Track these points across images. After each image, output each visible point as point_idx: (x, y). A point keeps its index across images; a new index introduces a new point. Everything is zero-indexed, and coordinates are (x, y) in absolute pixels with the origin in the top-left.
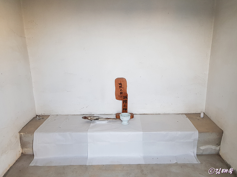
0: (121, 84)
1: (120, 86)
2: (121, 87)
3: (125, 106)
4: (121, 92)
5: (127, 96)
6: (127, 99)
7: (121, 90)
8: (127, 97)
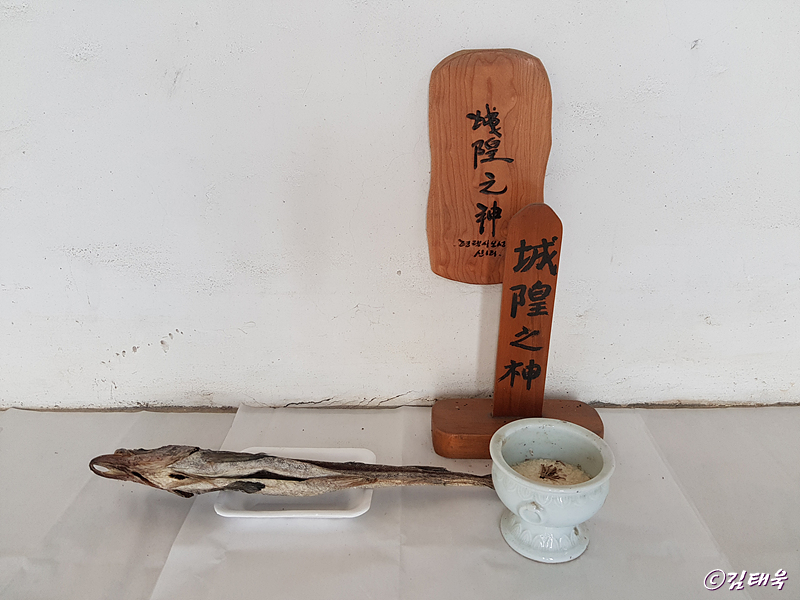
0: (492, 120)
1: (478, 147)
2: (486, 150)
3: (529, 342)
4: (488, 201)
5: (557, 239)
6: (554, 270)
7: (486, 187)
8: (556, 253)
